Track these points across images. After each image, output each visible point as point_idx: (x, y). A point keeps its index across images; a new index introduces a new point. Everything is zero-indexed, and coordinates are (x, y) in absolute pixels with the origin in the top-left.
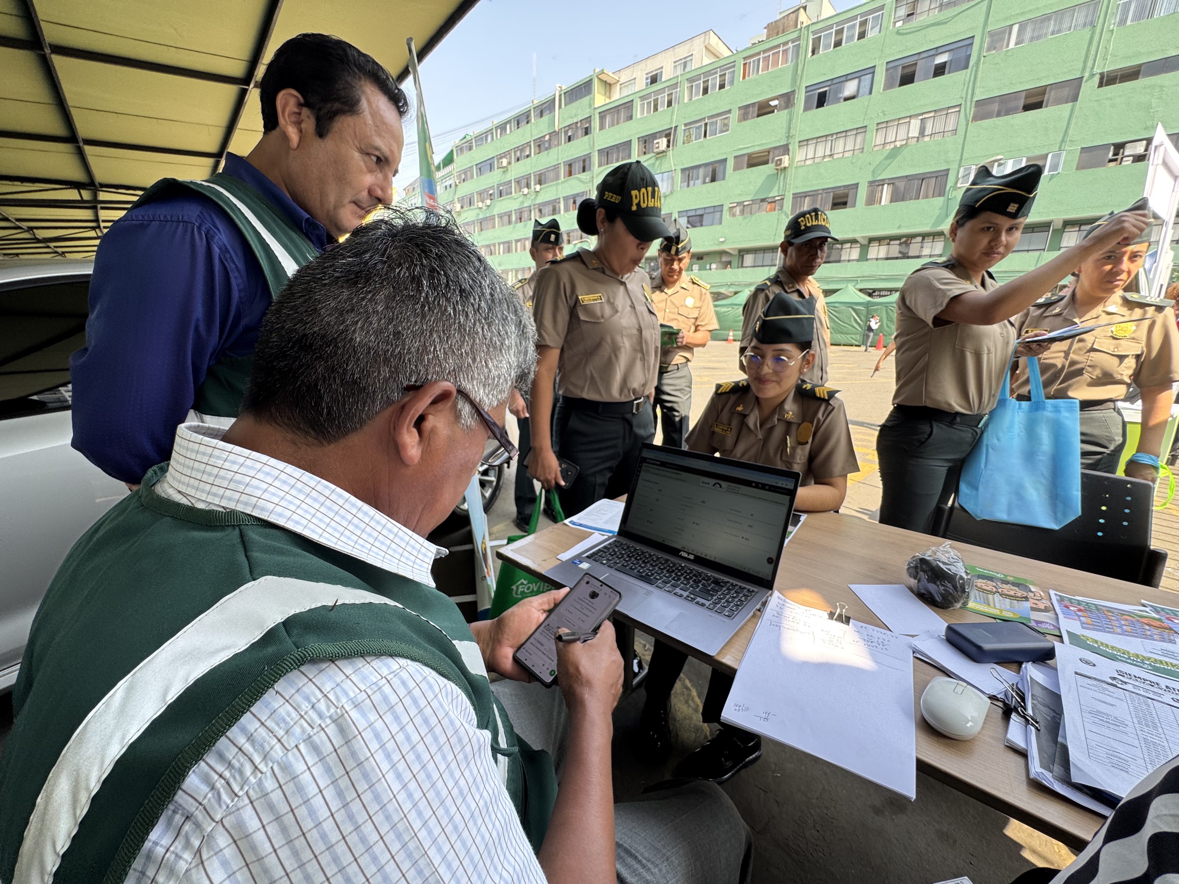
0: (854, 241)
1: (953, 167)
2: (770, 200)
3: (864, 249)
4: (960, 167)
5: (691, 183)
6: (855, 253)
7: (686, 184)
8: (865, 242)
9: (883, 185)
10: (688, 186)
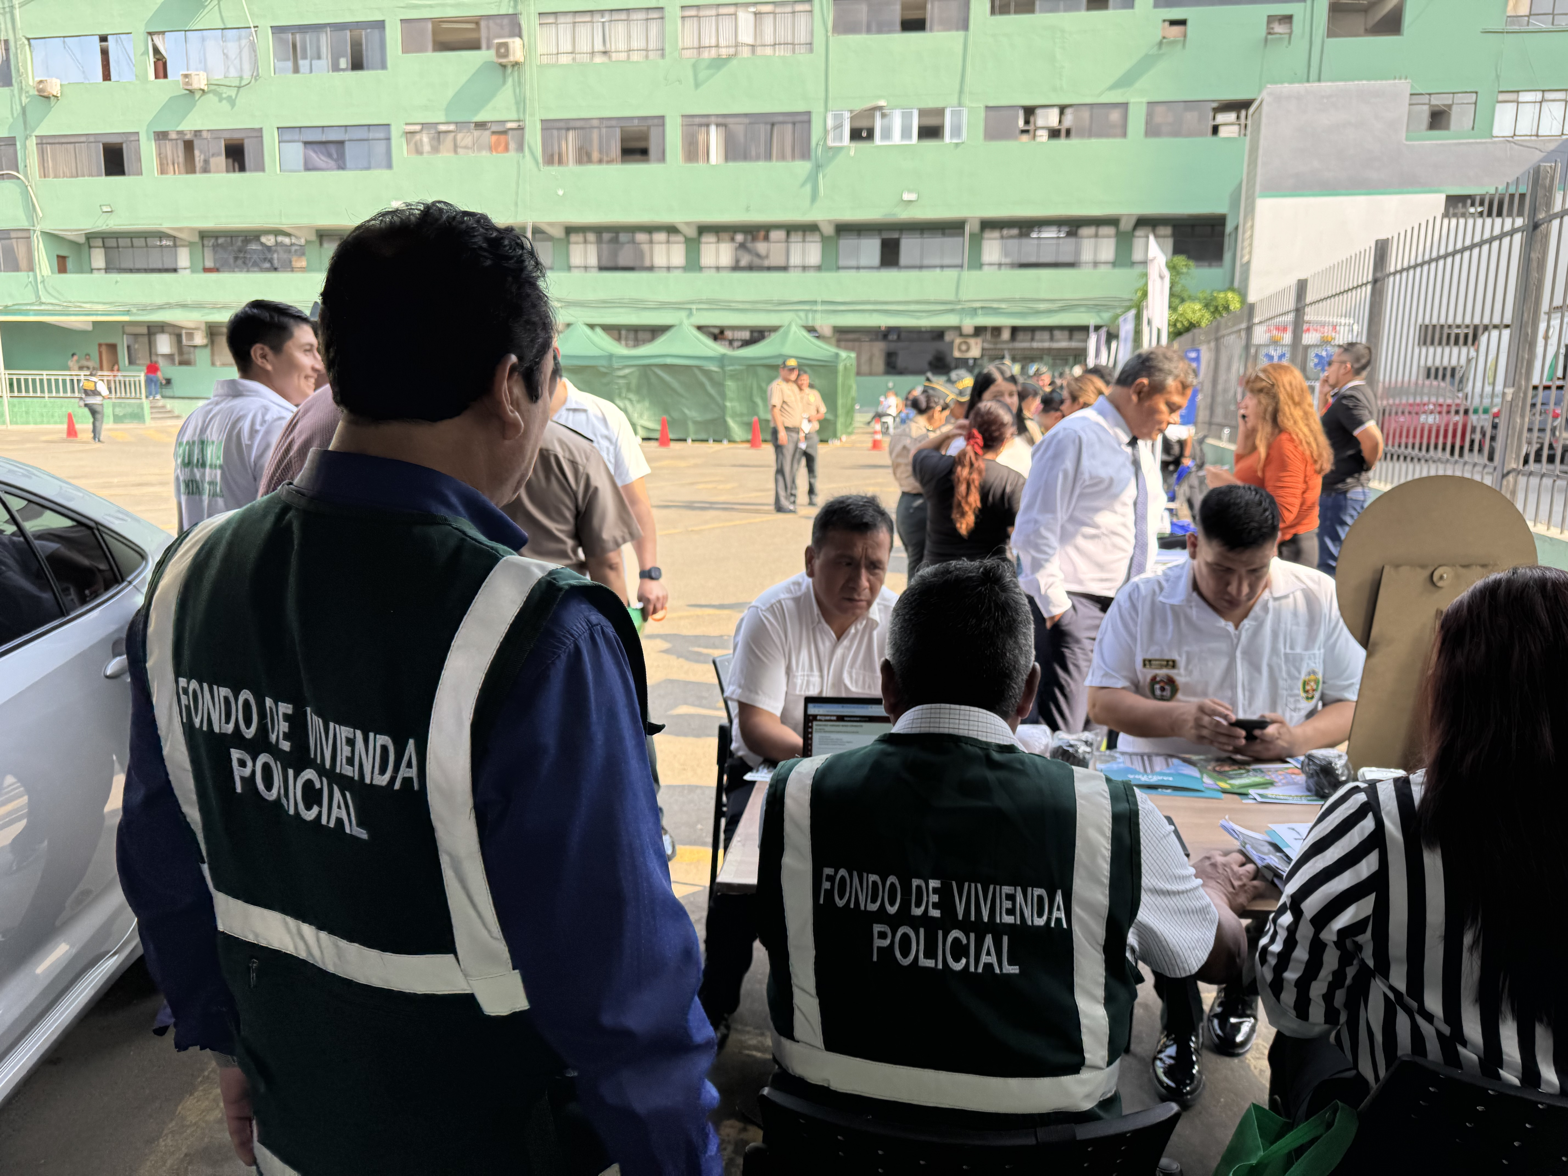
0: (671, 230)
1: (817, 111)
2: (495, 128)
3: (693, 245)
4: (826, 110)
5: (303, 64)
6: (677, 254)
7: (290, 64)
8: (692, 233)
9: (708, 125)
10: (296, 70)
